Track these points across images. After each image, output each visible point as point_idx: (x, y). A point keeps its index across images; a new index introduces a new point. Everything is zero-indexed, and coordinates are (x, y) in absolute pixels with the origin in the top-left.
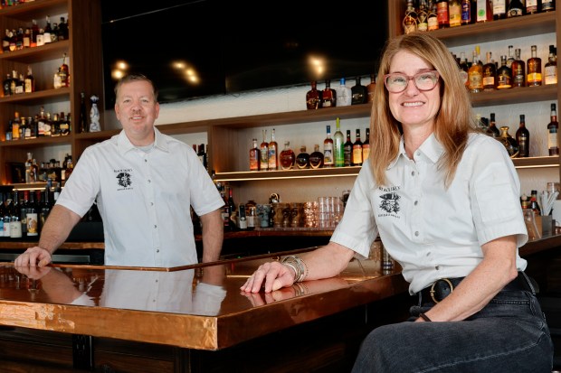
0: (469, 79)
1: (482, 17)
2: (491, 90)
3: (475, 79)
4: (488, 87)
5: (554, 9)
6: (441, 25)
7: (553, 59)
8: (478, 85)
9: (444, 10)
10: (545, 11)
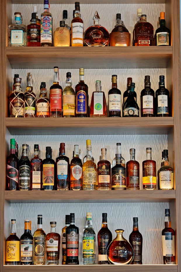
0: (83, 175)
1: (98, 111)
2: (107, 189)
3: (90, 175)
4: (103, 185)
5: (170, 115)
6: (51, 113)
7: (166, 164)
8: (93, 181)
9: (58, 97)
10: (161, 115)
